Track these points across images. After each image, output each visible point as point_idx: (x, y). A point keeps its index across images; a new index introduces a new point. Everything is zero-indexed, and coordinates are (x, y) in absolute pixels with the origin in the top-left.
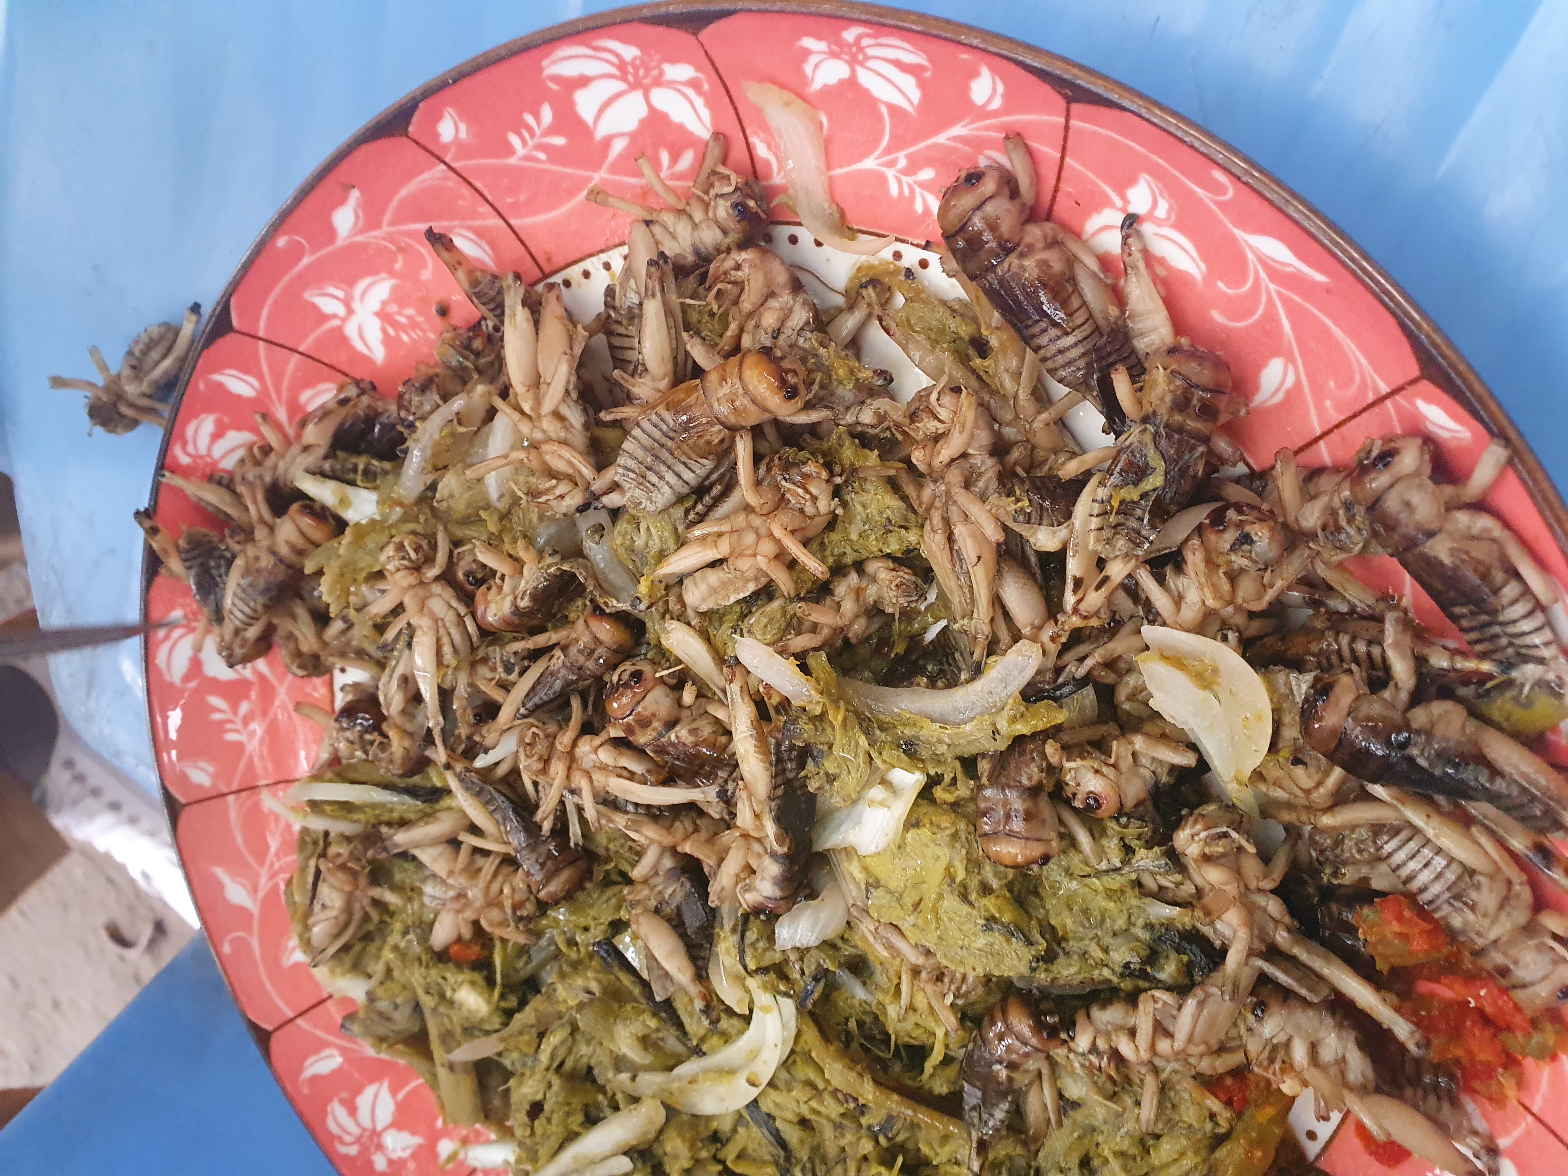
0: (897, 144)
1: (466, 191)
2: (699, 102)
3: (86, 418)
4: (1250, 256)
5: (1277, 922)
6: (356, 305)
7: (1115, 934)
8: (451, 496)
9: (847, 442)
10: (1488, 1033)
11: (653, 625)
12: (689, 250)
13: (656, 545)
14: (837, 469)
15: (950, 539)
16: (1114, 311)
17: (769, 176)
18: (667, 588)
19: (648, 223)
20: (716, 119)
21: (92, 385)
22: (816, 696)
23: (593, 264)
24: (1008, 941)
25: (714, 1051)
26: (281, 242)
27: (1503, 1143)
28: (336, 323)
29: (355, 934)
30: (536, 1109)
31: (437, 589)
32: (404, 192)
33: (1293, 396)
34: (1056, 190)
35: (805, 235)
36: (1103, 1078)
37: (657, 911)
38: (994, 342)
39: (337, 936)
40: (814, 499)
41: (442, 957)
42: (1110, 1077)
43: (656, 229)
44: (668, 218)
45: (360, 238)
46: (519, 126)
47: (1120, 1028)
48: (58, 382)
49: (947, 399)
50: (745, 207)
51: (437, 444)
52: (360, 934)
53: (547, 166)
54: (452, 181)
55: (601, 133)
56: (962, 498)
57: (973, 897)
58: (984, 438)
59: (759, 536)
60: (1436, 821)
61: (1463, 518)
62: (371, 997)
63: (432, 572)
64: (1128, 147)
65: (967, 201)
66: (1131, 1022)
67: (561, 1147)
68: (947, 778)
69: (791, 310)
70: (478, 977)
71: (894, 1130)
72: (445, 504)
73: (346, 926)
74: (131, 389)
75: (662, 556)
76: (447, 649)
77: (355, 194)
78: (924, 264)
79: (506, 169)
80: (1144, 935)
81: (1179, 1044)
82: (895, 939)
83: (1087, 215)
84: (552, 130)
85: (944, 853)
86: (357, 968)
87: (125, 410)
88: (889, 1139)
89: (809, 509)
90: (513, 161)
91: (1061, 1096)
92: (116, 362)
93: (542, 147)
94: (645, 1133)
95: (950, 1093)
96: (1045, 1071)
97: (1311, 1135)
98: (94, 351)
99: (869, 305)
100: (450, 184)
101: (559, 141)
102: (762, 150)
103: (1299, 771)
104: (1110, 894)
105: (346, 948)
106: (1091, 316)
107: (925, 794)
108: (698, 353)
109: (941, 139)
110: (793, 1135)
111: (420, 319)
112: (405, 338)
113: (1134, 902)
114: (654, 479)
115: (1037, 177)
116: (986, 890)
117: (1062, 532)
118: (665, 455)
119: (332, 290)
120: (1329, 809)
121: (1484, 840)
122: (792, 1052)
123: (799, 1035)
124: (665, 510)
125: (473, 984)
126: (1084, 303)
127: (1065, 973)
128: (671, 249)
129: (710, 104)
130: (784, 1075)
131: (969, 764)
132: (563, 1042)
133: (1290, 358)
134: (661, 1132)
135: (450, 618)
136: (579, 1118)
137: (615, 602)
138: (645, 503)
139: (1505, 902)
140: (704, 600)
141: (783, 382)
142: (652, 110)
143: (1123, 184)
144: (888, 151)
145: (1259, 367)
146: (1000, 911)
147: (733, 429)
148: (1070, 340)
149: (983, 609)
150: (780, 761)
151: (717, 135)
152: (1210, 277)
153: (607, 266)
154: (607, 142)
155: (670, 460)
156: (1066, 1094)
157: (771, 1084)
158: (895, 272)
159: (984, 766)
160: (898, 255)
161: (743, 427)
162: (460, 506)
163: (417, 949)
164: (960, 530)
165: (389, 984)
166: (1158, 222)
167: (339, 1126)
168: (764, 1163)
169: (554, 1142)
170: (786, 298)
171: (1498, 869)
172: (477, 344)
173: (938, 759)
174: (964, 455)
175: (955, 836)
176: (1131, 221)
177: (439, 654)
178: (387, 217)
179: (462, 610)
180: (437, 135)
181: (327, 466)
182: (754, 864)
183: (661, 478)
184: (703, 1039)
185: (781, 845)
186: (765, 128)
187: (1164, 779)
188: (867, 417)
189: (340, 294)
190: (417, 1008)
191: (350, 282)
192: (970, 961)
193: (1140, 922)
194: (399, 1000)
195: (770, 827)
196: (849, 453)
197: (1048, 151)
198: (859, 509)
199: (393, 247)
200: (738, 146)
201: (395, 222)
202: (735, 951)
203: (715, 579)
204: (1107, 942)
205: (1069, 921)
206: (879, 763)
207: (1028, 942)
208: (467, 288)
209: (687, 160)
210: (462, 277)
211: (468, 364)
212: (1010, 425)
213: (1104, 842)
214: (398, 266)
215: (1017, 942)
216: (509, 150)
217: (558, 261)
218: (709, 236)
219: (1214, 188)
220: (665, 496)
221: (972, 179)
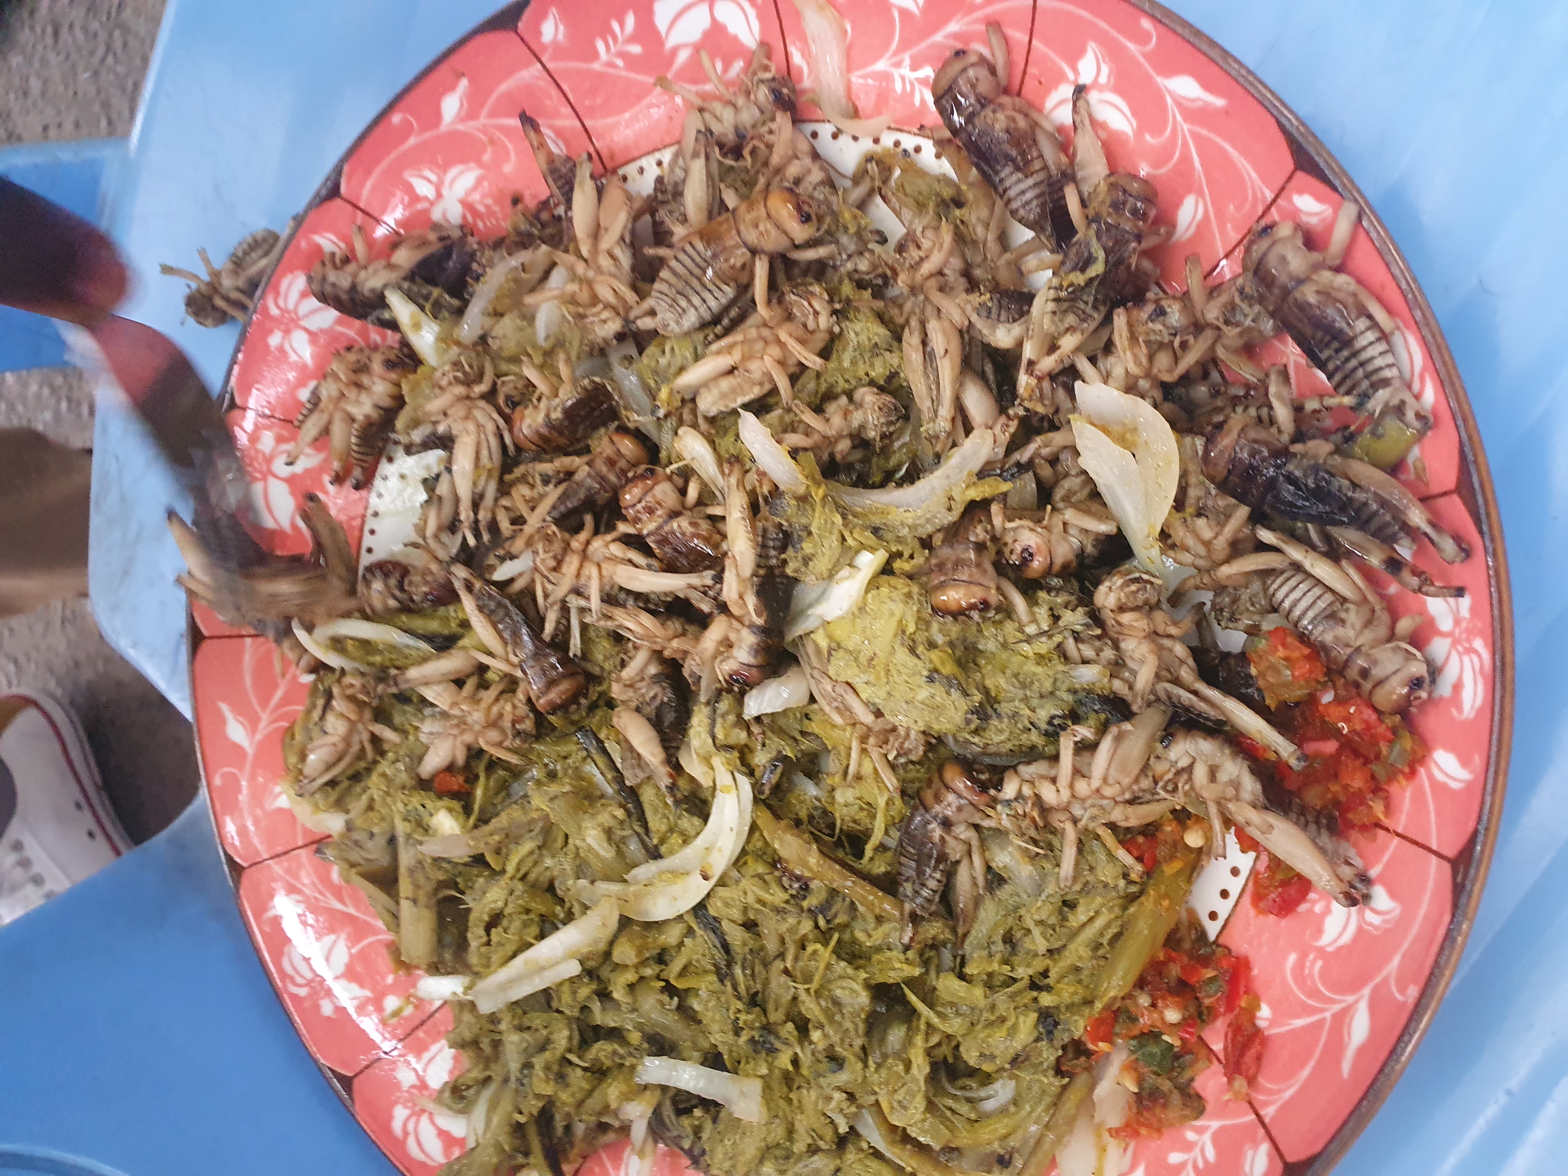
0: (905, 45)
1: (554, 92)
2: (752, 13)
4: (1169, 101)
5: (1182, 662)
6: (445, 191)
7: (1042, 696)
8: (505, 337)
9: (846, 281)
10: (1359, 762)
11: (665, 439)
12: (732, 130)
13: (678, 362)
14: (836, 299)
15: (924, 343)
16: (1064, 159)
17: (800, 80)
18: (683, 401)
19: (701, 110)
20: (763, 29)
21: (196, 277)
22: (802, 478)
23: (649, 163)
24: (948, 693)
25: (672, 853)
26: (396, 118)
27: (1373, 873)
28: (425, 205)
29: (343, 772)
30: (494, 921)
31: (482, 403)
32: (503, 87)
33: (1203, 227)
34: (1025, 72)
35: (825, 130)
36: (1026, 823)
37: (638, 710)
38: (970, 196)
39: (329, 767)
40: (816, 313)
41: (424, 785)
42: (1033, 820)
43: (707, 115)
44: (717, 107)
45: (461, 127)
46: (606, 32)
47: (1043, 777)
48: (167, 270)
49: (929, 233)
50: (780, 93)
51: (501, 287)
52: (351, 772)
53: (624, 73)
54: (545, 83)
55: (670, 43)
56: (937, 298)
57: (920, 649)
58: (956, 263)
59: (766, 342)
60: (1312, 555)
61: (1326, 276)
62: (350, 827)
63: (482, 388)
64: (1081, 18)
65: (957, 66)
66: (1053, 773)
67: (514, 956)
68: (906, 555)
69: (809, 171)
70: (456, 805)
71: (834, 910)
72: (498, 342)
73: (339, 760)
74: (227, 282)
75: (682, 369)
76: (484, 453)
77: (464, 83)
78: (918, 150)
79: (590, 74)
80: (1069, 698)
81: (1096, 783)
82: (851, 699)
83: (1047, 92)
84: (632, 39)
85: (898, 608)
86: (340, 805)
87: (219, 302)
88: (828, 922)
89: (811, 325)
90: (596, 66)
91: (989, 869)
93: (622, 55)
94: (596, 942)
95: (887, 873)
96: (975, 843)
97: (1213, 916)
98: (202, 253)
99: (873, 179)
100: (542, 83)
101: (636, 49)
102: (797, 58)
103: (1201, 522)
104: (1041, 659)
105: (332, 783)
107: (887, 570)
108: (731, 199)
109: (938, 37)
110: (736, 936)
111: (496, 209)
112: (480, 225)
113: (1061, 668)
114: (683, 303)
115: (1010, 64)
116: (932, 645)
117: (1017, 330)
118: (695, 283)
119: (428, 173)
120: (1227, 561)
121: (1352, 572)
122: (744, 852)
123: (754, 828)
124: (687, 334)
125: (450, 810)
126: (1041, 156)
127: (997, 739)
128: (716, 128)
129: (761, 17)
130: (735, 874)
131: (926, 543)
132: (531, 853)
133: (1200, 194)
134: (611, 943)
135: (490, 427)
136: (534, 930)
137: (636, 417)
138: (673, 325)
139: (1368, 623)
140: (714, 403)
141: (798, 208)
142: (715, 24)
143: (1074, 57)
144: (896, 53)
145: (1177, 205)
146: (943, 663)
147: (754, 252)
148: (1030, 182)
149: (946, 410)
150: (764, 546)
151: (764, 45)
152: (1139, 132)
153: (659, 164)
154: (675, 51)
156: (993, 865)
157: (722, 882)
158: (894, 156)
159: (938, 540)
160: (897, 144)
161: (763, 252)
162: (510, 347)
163: (404, 777)
164: (933, 326)
165: (371, 814)
166: (1101, 89)
167: (294, 968)
168: (706, 972)
169: (510, 949)
170: (807, 161)
171: (1365, 598)
172: (545, 216)
173: (899, 540)
174: (940, 273)
175: (909, 595)
176: (1080, 90)
177: (477, 458)
178: (485, 111)
179: (501, 422)
180: (539, 33)
181: (406, 285)
182: (733, 636)
183: (689, 301)
184: (663, 841)
185: (759, 615)
186: (803, 39)
187: (1089, 549)
188: (863, 265)
189: (433, 177)
190: (392, 841)
191: (445, 168)
192: (915, 714)
193: (1064, 687)
194: (376, 830)
195: (751, 601)
196: (847, 289)
197: (1019, 36)
198: (852, 334)
199: (484, 138)
200: (779, 55)
201: (493, 114)
202: (706, 721)
203: (726, 384)
204: (1035, 702)
205: (1002, 681)
206: (850, 541)
207: (965, 694)
208: (544, 166)
209: (739, 65)
210: (542, 157)
211: (536, 232)
212: (979, 266)
213: (1036, 609)
214: (487, 157)
215: (955, 694)
216: (595, 55)
217: (620, 159)
218: (748, 116)
219: (1142, 38)
220: (691, 319)
221: (960, 54)
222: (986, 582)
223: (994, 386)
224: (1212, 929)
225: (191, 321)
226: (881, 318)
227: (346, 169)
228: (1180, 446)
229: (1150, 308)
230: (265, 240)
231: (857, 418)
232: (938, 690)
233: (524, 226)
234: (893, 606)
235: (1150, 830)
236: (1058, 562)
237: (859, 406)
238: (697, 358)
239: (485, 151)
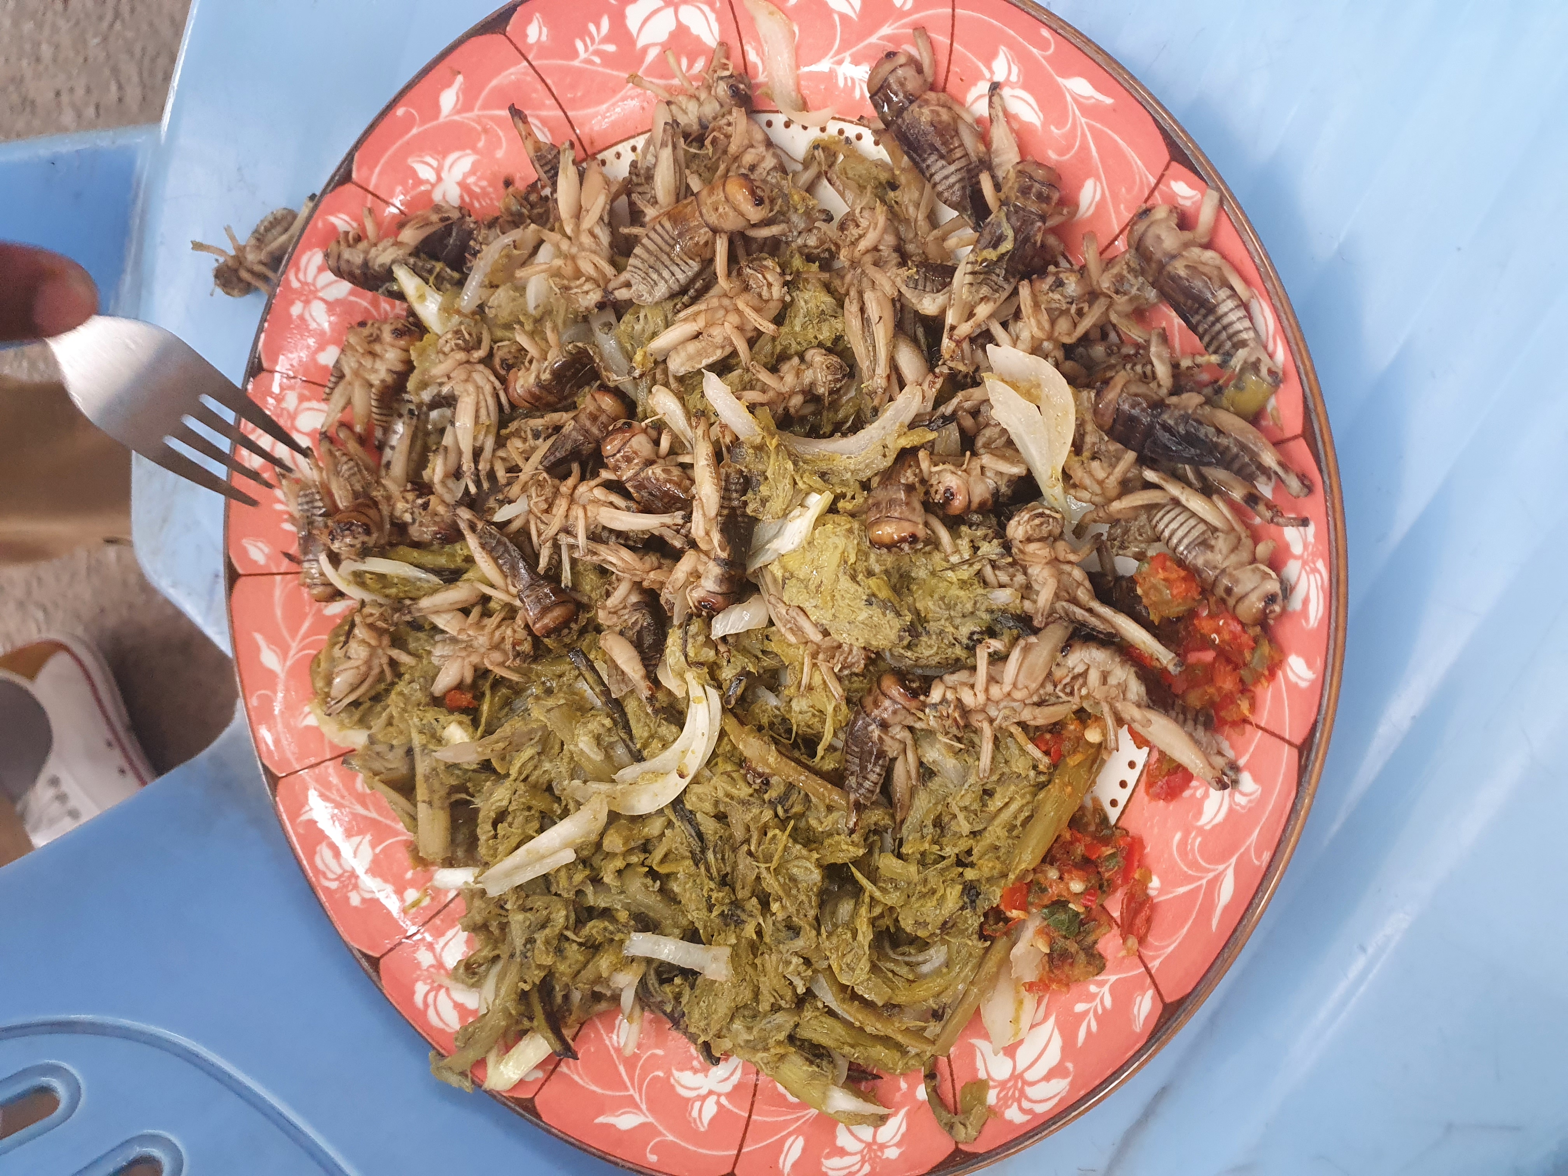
0: (846, 45)
1: (540, 86)
2: (712, 17)
3: (212, 279)
4: (1069, 98)
5: (1079, 584)
6: (443, 175)
7: (964, 616)
8: (499, 306)
9: (797, 255)
10: (1229, 668)
11: (641, 396)
12: (696, 120)
13: (651, 328)
14: (788, 271)
15: (862, 310)
16: (982, 148)
17: (756, 75)
18: (656, 362)
19: (669, 103)
20: (722, 32)
21: (222, 252)
22: (759, 430)
23: (624, 148)
24: (884, 614)
25: (653, 756)
26: (400, 111)
27: (1242, 762)
28: (428, 187)
29: (367, 691)
30: (501, 817)
31: (481, 367)
32: (494, 83)
33: (1101, 206)
34: (948, 71)
35: (779, 120)
36: (948, 723)
37: (621, 633)
38: (903, 179)
39: (353, 690)
40: (770, 285)
41: (437, 702)
42: (955, 720)
43: (673, 107)
44: (682, 100)
45: (457, 118)
46: (583, 33)
47: (964, 684)
48: (198, 246)
49: (866, 213)
50: (738, 88)
51: (496, 262)
52: (373, 693)
53: (600, 69)
54: (531, 77)
55: (640, 44)
56: (871, 271)
57: (860, 577)
58: (890, 239)
59: (727, 311)
60: (1188, 490)
62: (372, 740)
63: (478, 354)
64: (992, 25)
65: (888, 67)
66: (971, 681)
67: (518, 847)
68: (849, 496)
69: (764, 158)
70: (466, 719)
71: (790, 802)
72: (493, 311)
73: (362, 682)
74: (251, 257)
75: (654, 335)
76: (483, 412)
77: (460, 79)
78: (859, 137)
79: (570, 70)
80: (986, 617)
81: (1007, 688)
82: (802, 621)
83: (967, 89)
84: (607, 40)
85: (841, 542)
86: (363, 722)
87: (244, 275)
88: (786, 811)
89: (765, 294)
90: (576, 63)
91: (921, 764)
92: (244, 236)
93: (597, 53)
94: (588, 833)
95: (836, 770)
96: (909, 742)
97: (1114, 803)
98: (228, 229)
99: (819, 164)
100: (529, 79)
101: (611, 48)
102: (752, 56)
103: (1095, 464)
104: (963, 584)
105: (356, 704)
106: (966, 155)
107: (832, 509)
108: (695, 184)
109: (873, 39)
110: (709, 826)
111: (490, 190)
112: (477, 205)
113: (980, 591)
114: (655, 276)
115: (935, 63)
116: (870, 574)
117: (941, 298)
118: (665, 258)
119: (429, 159)
120: (1119, 497)
121: (1221, 505)
122: (714, 754)
123: (722, 734)
124: (657, 304)
125: (460, 723)
126: (962, 145)
127: (927, 653)
128: (683, 120)
129: (719, 20)
130: (707, 773)
131: (865, 486)
132: (532, 758)
133: (1098, 178)
134: (602, 835)
135: (488, 389)
136: (536, 825)
137: (615, 377)
138: (646, 295)
139: (1234, 549)
140: (682, 365)
141: (753, 193)
142: (679, 24)
143: (989, 58)
144: (838, 52)
145: (1080, 187)
146: (879, 589)
147: (715, 231)
148: (953, 168)
149: (882, 369)
150: (727, 489)
151: (722, 44)
152: (1045, 124)
153: (634, 149)
154: (645, 50)
155: (668, 262)
156: (925, 760)
157: (696, 780)
158: (838, 143)
159: (875, 482)
160: (841, 132)
161: (723, 231)
162: (504, 315)
163: (419, 695)
164: (868, 296)
165: (390, 729)
166: (1012, 86)
167: (326, 865)
168: (683, 858)
169: (514, 841)
170: (762, 149)
171: (1233, 529)
172: (533, 197)
173: (843, 483)
174: (876, 249)
175: (850, 531)
176: (995, 87)
177: (477, 417)
178: (479, 103)
179: (497, 384)
180: (526, 36)
181: (412, 261)
182: (701, 569)
183: (660, 275)
184: (645, 746)
185: (723, 550)
186: (757, 39)
187: (1003, 489)
188: (812, 241)
189: (434, 163)
190: (410, 752)
191: (444, 154)
192: (855, 633)
193: (983, 608)
194: (395, 742)
195: (716, 537)
196: (797, 262)
197: (942, 39)
198: (802, 303)
199: (479, 128)
200: (736, 53)
201: (484, 107)
202: (680, 642)
203: (692, 347)
204: (958, 621)
205: (930, 604)
206: (800, 484)
207: (898, 614)
208: (532, 154)
209: (700, 64)
210: (530, 144)
211: (525, 211)
212: (911, 242)
213: (959, 542)
214: (481, 144)
215: (890, 615)
216: (575, 54)
217: (599, 145)
218: (710, 109)
219: (1043, 45)
220: (661, 290)
221: (891, 55)
222: (914, 518)
223: (924, 348)
224: (1113, 814)
225: (219, 291)
226: (828, 288)
227: (357, 156)
228: (1076, 399)
229: (1050, 280)
230: (284, 218)
231: (808, 376)
232: (876, 611)
233: (515, 207)
234: (836, 540)
235: (1056, 728)
236: (976, 500)
237: (810, 365)
238: (668, 325)
239: (479, 140)
